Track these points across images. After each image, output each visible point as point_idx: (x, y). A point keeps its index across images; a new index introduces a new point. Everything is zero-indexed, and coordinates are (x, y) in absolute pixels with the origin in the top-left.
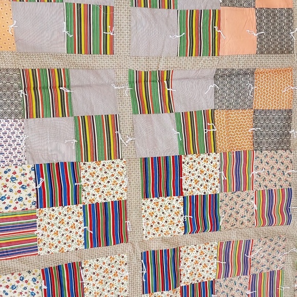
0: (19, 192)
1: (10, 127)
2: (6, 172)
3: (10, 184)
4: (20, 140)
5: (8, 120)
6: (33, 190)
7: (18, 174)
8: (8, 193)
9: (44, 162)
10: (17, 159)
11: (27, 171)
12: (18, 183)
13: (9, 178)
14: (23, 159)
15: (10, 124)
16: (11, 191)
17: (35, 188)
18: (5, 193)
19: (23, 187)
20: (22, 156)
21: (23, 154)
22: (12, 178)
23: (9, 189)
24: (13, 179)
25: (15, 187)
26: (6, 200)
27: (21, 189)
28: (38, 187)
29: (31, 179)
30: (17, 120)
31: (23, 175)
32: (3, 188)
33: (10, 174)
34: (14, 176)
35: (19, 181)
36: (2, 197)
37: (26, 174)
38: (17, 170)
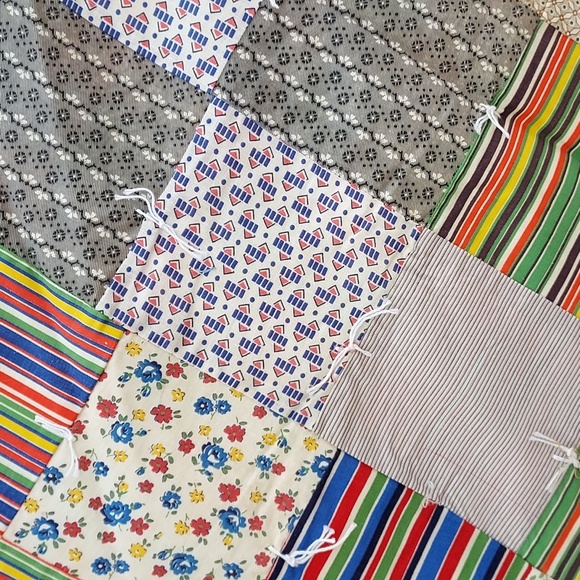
0: (201, 527)
1: (346, 226)
2: (203, 406)
3: (185, 469)
4: (350, 306)
5: (364, 191)
6: (262, 559)
7: (249, 448)
8: (152, 505)
9: (386, 465)
10: (285, 379)
11: (291, 462)
12: (223, 487)
13: (199, 441)
14: (312, 394)
15: (361, 213)
16: (171, 501)
17: (275, 552)
18: (142, 497)
19: (229, 519)
20: (315, 381)
21: (325, 374)
22: (212, 448)
23: (166, 487)
24: (214, 455)
25: (198, 497)
26: (122, 532)
27: (216, 523)
28: (291, 560)
29: (284, 501)
30: (399, 214)
31: (264, 463)
32: (149, 468)
33: (218, 423)
34: (227, 445)
35: (229, 479)
36: (116, 507)
37: (279, 469)
38: (255, 428)
